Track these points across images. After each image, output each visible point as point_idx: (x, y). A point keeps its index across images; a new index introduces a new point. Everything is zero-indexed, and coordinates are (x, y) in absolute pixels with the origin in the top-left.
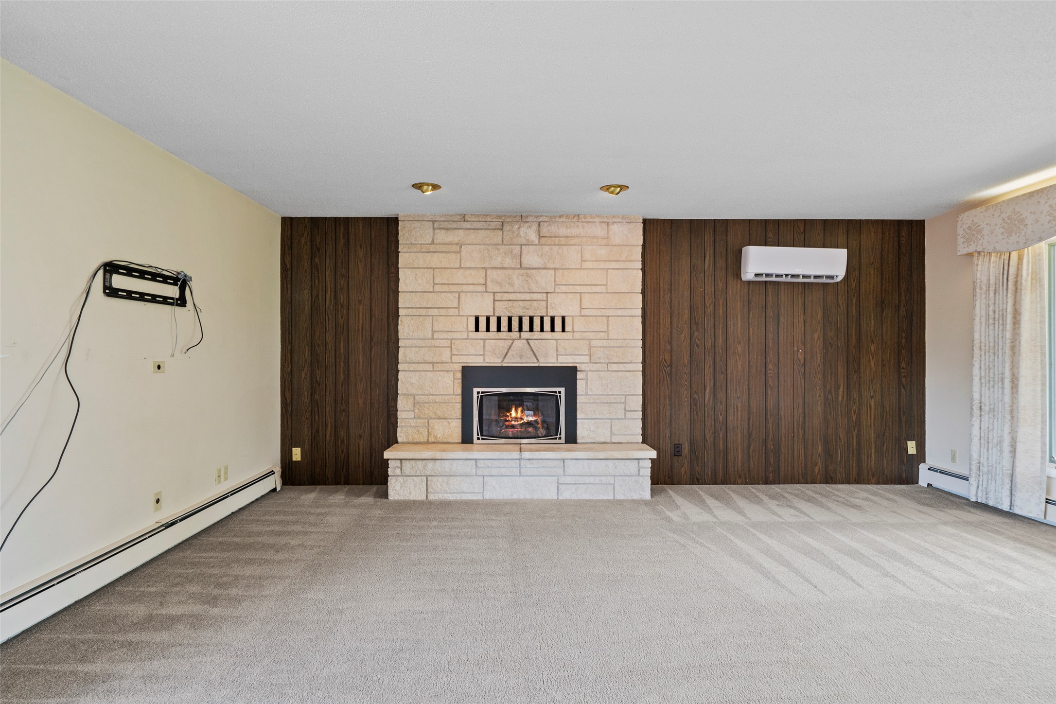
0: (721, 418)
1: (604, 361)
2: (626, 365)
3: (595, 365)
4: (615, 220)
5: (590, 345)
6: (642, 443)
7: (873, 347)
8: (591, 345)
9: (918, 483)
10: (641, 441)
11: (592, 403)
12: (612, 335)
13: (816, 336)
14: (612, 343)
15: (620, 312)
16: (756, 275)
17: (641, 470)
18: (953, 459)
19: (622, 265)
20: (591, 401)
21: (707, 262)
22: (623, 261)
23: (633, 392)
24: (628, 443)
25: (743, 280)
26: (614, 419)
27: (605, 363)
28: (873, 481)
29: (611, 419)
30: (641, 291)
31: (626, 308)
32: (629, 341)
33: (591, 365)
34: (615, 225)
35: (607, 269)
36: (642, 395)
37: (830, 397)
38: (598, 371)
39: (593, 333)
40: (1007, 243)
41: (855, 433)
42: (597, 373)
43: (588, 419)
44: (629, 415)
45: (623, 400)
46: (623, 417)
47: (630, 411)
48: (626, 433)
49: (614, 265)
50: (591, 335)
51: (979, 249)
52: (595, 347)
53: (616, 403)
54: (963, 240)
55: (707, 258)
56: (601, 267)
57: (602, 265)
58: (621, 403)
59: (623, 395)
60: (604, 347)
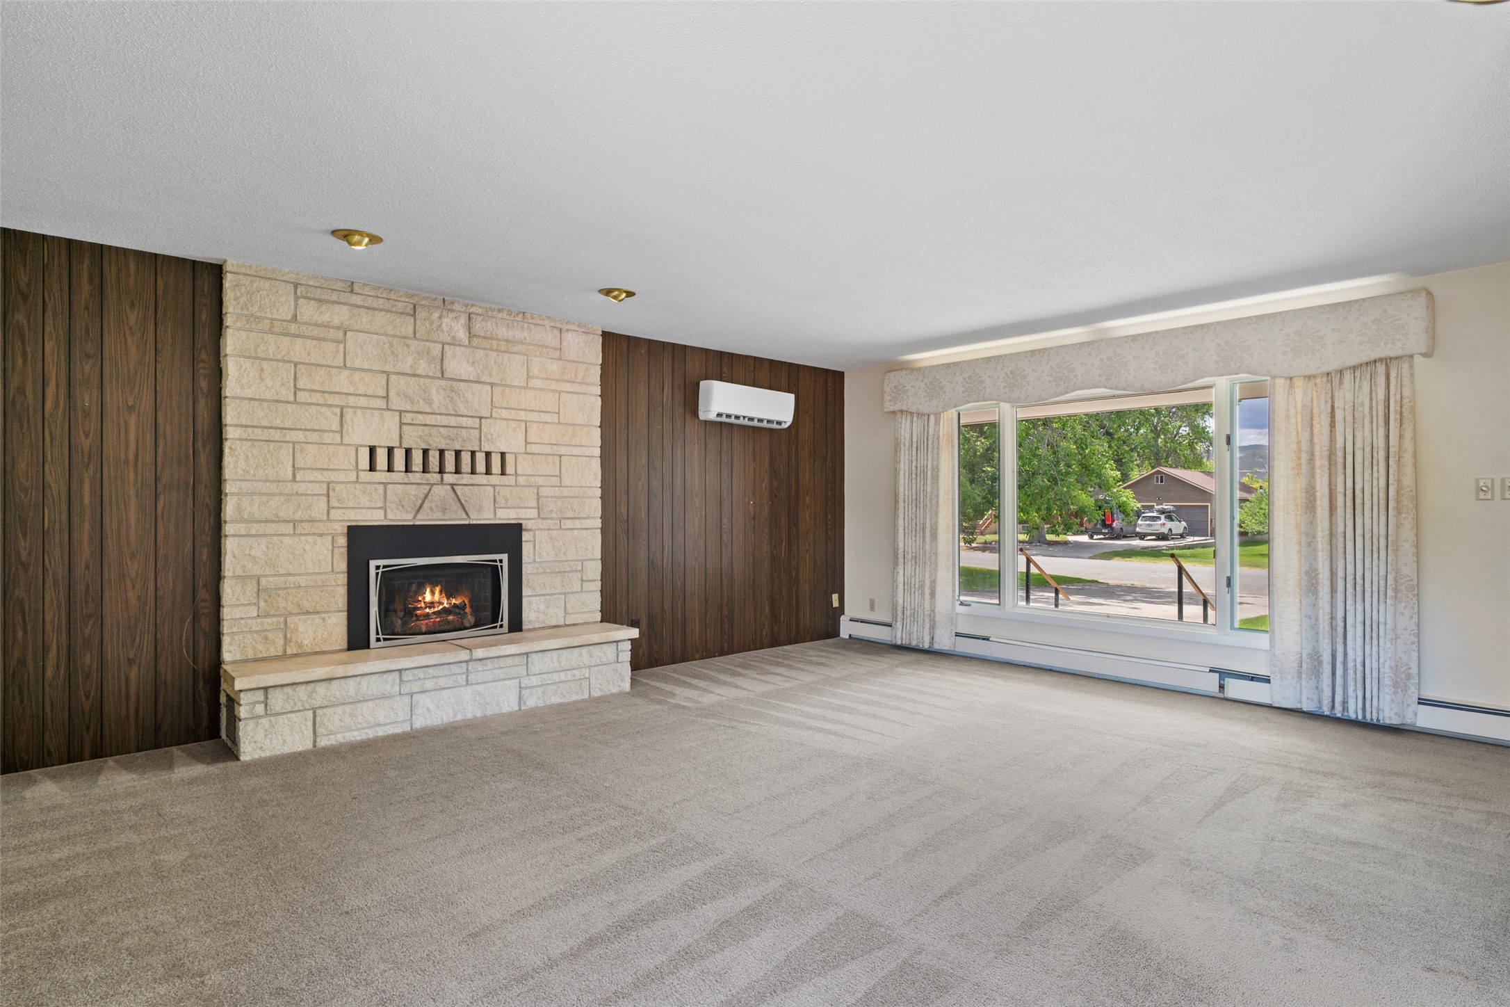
0: (679, 583)
1: (556, 516)
2: (583, 521)
3: (544, 522)
4: (569, 327)
5: (538, 494)
6: (601, 622)
7: (807, 499)
8: (540, 494)
9: (839, 636)
10: (599, 620)
11: (540, 574)
12: (567, 480)
13: (764, 485)
14: (566, 492)
15: (575, 451)
16: (719, 415)
17: (620, 654)
18: (872, 608)
19: (578, 388)
20: (541, 570)
21: (665, 393)
22: (578, 383)
23: (591, 556)
24: (584, 624)
25: (701, 418)
26: (569, 593)
27: (557, 519)
28: (808, 638)
29: (565, 594)
30: (599, 424)
31: (582, 446)
32: (587, 489)
33: (540, 521)
34: (570, 333)
35: (560, 392)
36: (601, 559)
37: (775, 552)
38: (549, 529)
39: (542, 478)
40: (929, 406)
41: (794, 590)
42: (546, 532)
43: (535, 596)
44: (586, 586)
45: (579, 568)
46: (580, 589)
47: (587, 581)
48: (582, 610)
49: (567, 387)
50: (540, 481)
51: (904, 408)
52: (544, 497)
53: (571, 571)
54: (889, 398)
55: (666, 389)
56: (553, 387)
57: (554, 386)
58: (577, 571)
59: (579, 560)
60: (555, 497)
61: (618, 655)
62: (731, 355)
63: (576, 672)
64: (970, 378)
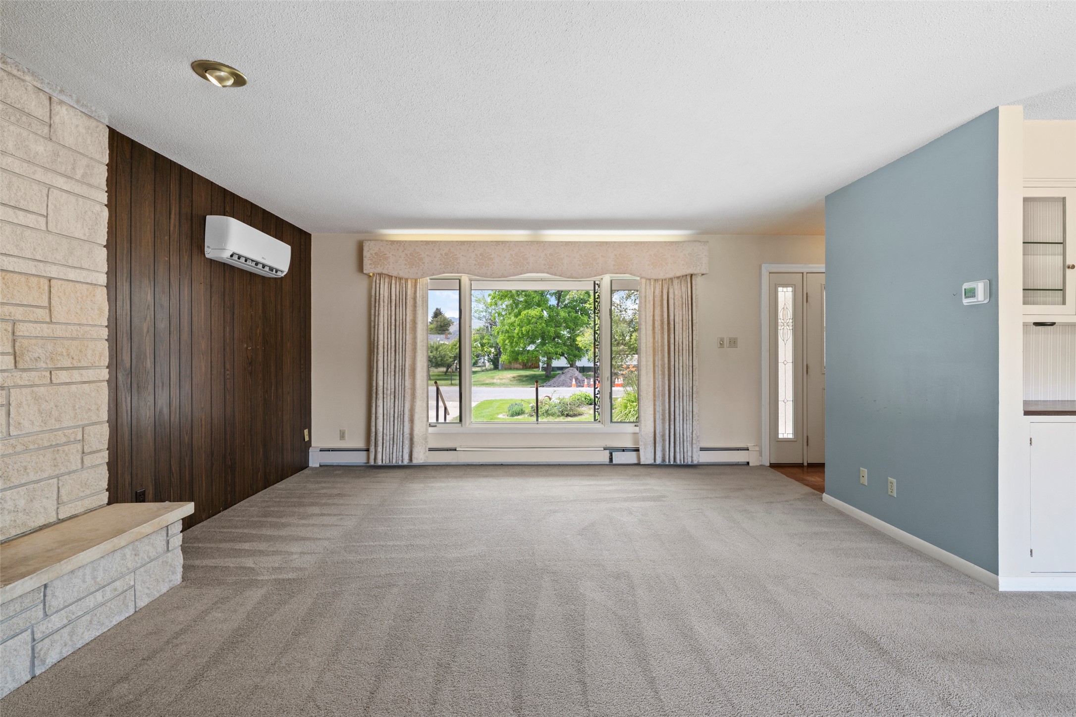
0: (186, 438)
1: (44, 365)
2: (84, 372)
3: (25, 375)
4: (63, 97)
5: (13, 333)
6: (109, 503)
7: (289, 344)
8: (17, 333)
9: (308, 466)
10: (106, 501)
11: (19, 453)
12: (60, 314)
13: (258, 331)
14: (59, 331)
15: (72, 275)
16: (233, 256)
17: (171, 540)
18: (342, 436)
19: (78, 189)
20: (19, 448)
21: (172, 221)
22: (77, 181)
23: (94, 419)
24: (85, 513)
25: (207, 256)
26: (63, 475)
27: (46, 369)
29: (58, 477)
30: (105, 243)
31: (81, 268)
32: (89, 328)
33: (18, 374)
34: (64, 108)
35: (50, 187)
36: (108, 422)
37: (266, 396)
38: (31, 386)
39: (21, 309)
40: (409, 272)
41: (280, 430)
42: (28, 390)
43: (10, 488)
44: (88, 460)
45: (80, 437)
46: (80, 466)
47: (91, 453)
48: (82, 494)
49: (60, 182)
50: (18, 313)
51: (385, 272)
52: (24, 337)
53: (67, 443)
54: (370, 262)
55: (173, 216)
56: (38, 176)
57: (39, 175)
58: (76, 441)
59: (79, 426)
60: (42, 338)
61: (168, 542)
62: (233, 196)
63: (118, 584)
64: (446, 254)
